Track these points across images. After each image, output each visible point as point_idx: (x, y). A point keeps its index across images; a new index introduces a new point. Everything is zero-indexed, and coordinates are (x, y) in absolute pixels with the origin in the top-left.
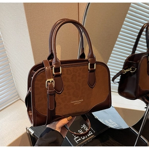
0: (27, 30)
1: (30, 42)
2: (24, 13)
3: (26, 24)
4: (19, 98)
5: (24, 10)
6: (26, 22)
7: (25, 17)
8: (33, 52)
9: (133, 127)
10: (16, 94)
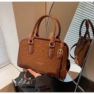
0: (15, 22)
1: (16, 29)
2: (13, 12)
3: (14, 18)
4: (10, 63)
5: (13, 10)
6: (14, 17)
7: (14, 14)
8: (18, 35)
9: (74, 80)
10: (8, 60)
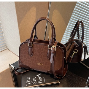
10: (5, 45)
